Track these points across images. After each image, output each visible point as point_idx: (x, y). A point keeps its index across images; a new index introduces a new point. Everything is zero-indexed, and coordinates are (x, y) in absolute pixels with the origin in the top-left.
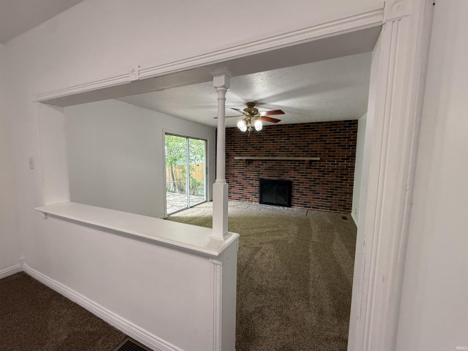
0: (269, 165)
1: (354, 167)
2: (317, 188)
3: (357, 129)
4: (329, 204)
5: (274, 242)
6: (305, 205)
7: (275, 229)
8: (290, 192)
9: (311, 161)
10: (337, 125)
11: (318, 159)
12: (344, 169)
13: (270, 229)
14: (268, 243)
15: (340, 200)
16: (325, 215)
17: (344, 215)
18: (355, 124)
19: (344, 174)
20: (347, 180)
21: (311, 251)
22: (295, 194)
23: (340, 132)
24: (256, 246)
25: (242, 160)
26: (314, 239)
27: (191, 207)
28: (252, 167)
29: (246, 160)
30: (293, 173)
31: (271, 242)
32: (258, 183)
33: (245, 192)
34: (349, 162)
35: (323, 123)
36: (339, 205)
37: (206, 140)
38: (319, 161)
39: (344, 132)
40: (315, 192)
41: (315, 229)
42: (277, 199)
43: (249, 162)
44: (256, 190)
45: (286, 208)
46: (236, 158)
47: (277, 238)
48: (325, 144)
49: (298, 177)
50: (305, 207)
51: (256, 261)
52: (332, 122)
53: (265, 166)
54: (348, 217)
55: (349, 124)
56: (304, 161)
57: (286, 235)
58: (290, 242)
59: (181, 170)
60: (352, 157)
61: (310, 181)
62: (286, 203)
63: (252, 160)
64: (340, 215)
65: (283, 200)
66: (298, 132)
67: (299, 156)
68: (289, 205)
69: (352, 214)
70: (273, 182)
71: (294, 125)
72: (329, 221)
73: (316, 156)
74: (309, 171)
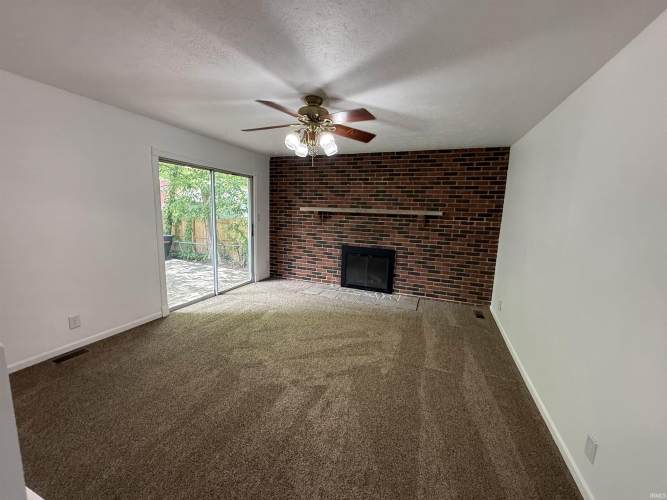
0: (358, 221)
1: (499, 229)
2: (436, 263)
3: (507, 164)
4: (454, 290)
5: (355, 372)
6: (415, 290)
7: (360, 340)
8: (392, 268)
9: (427, 217)
10: (474, 155)
11: (440, 213)
12: (481, 233)
13: (350, 341)
14: (343, 373)
15: (472, 284)
16: (446, 309)
17: (478, 309)
18: (504, 154)
19: (481, 242)
20: (486, 251)
21: (422, 393)
22: (400, 272)
23: (479, 169)
24: (317, 383)
25: (312, 212)
26: (430, 363)
27: (220, 294)
28: (329, 225)
29: (320, 213)
30: (397, 238)
31: (349, 372)
32: (339, 251)
33: (318, 267)
34: (491, 220)
35: (450, 151)
36: (470, 293)
37: (251, 177)
38: (441, 217)
39: (484, 169)
40: (431, 270)
41: (431, 340)
42: (369, 278)
43: (324, 216)
44: (335, 263)
45: (384, 295)
46: (302, 209)
47: (362, 360)
48: (451, 188)
49: (406, 243)
50: (414, 293)
51: (310, 425)
52: (466, 150)
53: (352, 223)
54: (484, 313)
55: (495, 154)
56: (416, 216)
57: (378, 353)
58: (384, 371)
59: (226, 226)
60: (496, 212)
61: (424, 251)
62: (385, 286)
63: (330, 213)
64: (473, 309)
65: (380, 281)
66: (407, 166)
67: (409, 209)
68: (390, 291)
69: (491, 307)
70: (364, 252)
71: (400, 154)
72: (453, 322)
73: (437, 210)
74: (424, 234)
